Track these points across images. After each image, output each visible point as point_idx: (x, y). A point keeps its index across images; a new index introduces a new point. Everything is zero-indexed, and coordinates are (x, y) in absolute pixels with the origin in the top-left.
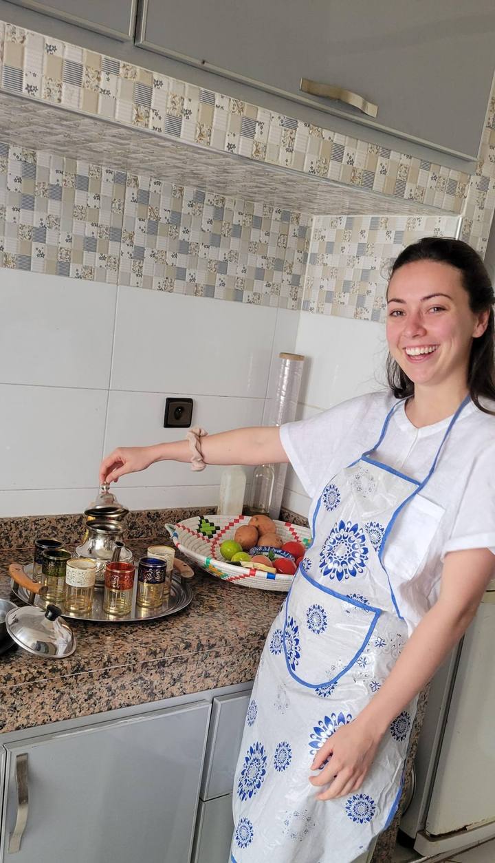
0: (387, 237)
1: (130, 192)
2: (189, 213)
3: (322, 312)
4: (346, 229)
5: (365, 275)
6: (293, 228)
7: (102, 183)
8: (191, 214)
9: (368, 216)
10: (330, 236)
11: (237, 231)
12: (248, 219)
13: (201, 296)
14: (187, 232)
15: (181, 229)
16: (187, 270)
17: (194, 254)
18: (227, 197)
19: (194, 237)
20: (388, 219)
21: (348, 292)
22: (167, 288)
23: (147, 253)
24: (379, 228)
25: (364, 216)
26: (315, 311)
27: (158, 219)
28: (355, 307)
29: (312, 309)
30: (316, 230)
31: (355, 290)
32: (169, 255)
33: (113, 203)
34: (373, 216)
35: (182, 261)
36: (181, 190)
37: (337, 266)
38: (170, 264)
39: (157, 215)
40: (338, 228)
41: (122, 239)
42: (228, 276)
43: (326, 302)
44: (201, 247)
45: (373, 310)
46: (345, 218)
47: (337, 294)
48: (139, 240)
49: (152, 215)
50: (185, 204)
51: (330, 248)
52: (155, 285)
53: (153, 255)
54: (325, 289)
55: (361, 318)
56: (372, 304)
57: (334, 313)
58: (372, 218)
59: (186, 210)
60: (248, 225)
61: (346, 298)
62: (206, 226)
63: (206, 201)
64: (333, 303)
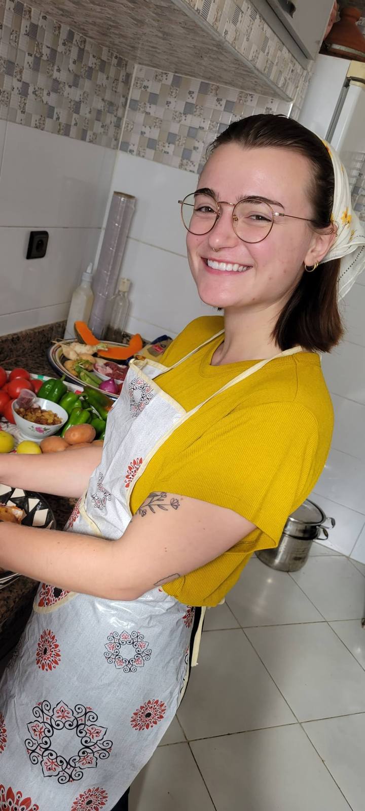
0: (217, 103)
1: (25, 24)
2: (62, 52)
3: (143, 157)
4: (172, 85)
5: (193, 133)
6: (123, 74)
7: (6, 11)
8: (63, 53)
9: (198, 79)
10: (154, 87)
11: (90, 73)
12: (98, 63)
13: (62, 135)
14: (59, 70)
15: (56, 68)
16: (56, 108)
17: (61, 94)
18: (88, 39)
19: (63, 76)
20: (218, 87)
21: (174, 143)
22: (40, 126)
23: (31, 90)
24: (209, 93)
25: (193, 78)
26: (135, 153)
27: (42, 55)
28: (180, 158)
29: (131, 151)
30: (137, 79)
31: (181, 143)
32: (45, 92)
33: (11, 34)
34: (203, 81)
35: (52, 99)
36: (60, 27)
37: (162, 117)
38: (45, 102)
39: (41, 51)
40: (163, 82)
41: (14, 74)
42: (80, 116)
43: (147, 147)
44: (67, 87)
45: (199, 165)
46: (171, 75)
47: (161, 143)
48: (27, 76)
49: (38, 51)
50: (61, 42)
51: (153, 99)
52: (33, 124)
53: (34, 93)
54: (147, 135)
55: (186, 169)
56: (199, 159)
57: (156, 159)
58: (202, 82)
59: (61, 48)
60: (97, 68)
61: (171, 149)
62: (72, 67)
63: (74, 42)
64: (156, 150)
